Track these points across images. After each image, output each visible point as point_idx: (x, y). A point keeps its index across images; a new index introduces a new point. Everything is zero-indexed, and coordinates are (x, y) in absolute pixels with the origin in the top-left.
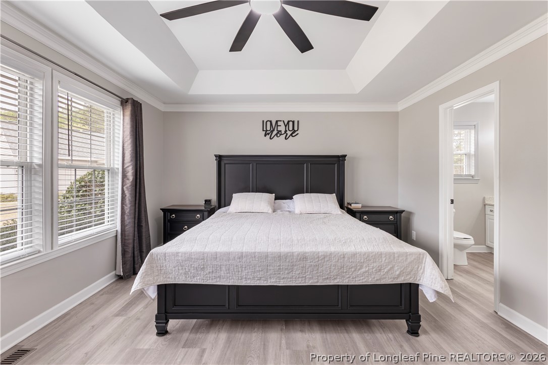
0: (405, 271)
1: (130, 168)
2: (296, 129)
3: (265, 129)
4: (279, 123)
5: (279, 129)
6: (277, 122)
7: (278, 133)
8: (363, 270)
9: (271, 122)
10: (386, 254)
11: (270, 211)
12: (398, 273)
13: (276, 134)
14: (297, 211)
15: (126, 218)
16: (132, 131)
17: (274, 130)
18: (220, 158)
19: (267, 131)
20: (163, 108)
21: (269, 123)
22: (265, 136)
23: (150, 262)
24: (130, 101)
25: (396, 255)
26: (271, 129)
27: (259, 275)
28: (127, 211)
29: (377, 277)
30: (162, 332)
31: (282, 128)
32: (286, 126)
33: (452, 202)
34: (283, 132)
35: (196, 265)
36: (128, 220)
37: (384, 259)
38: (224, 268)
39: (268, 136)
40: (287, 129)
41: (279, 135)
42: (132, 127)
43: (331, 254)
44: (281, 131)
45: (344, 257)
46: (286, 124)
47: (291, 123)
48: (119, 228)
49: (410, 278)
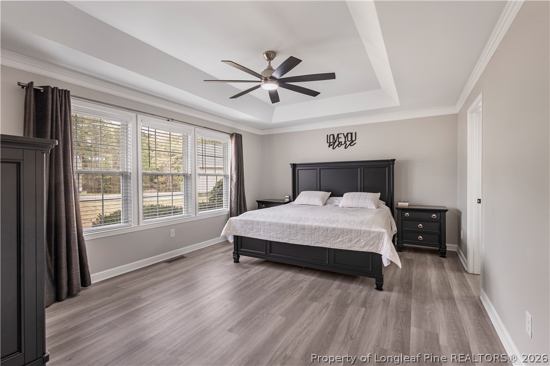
0: (368, 243)
1: (235, 174)
2: (354, 139)
3: (329, 142)
4: (340, 136)
5: (340, 140)
6: (338, 135)
7: (339, 144)
8: (339, 240)
9: (333, 135)
10: (355, 231)
11: (321, 204)
12: (363, 244)
13: (338, 145)
14: (340, 205)
15: (232, 204)
16: (235, 153)
17: (336, 142)
18: (294, 166)
19: (330, 142)
20: (260, 133)
21: (332, 137)
22: (329, 147)
23: (229, 223)
24: (234, 135)
25: (362, 232)
26: (333, 141)
27: (279, 236)
28: (233, 200)
29: (349, 245)
30: (237, 261)
31: (342, 140)
32: (345, 138)
33: (479, 201)
34: (343, 143)
35: (249, 227)
36: (233, 206)
37: (353, 234)
38: (262, 230)
39: (331, 147)
40: (346, 140)
41: (340, 145)
42: (235, 150)
43: (319, 227)
44: (341, 142)
45: (327, 230)
46: (345, 135)
47: (349, 135)
48: (229, 210)
49: (373, 249)
